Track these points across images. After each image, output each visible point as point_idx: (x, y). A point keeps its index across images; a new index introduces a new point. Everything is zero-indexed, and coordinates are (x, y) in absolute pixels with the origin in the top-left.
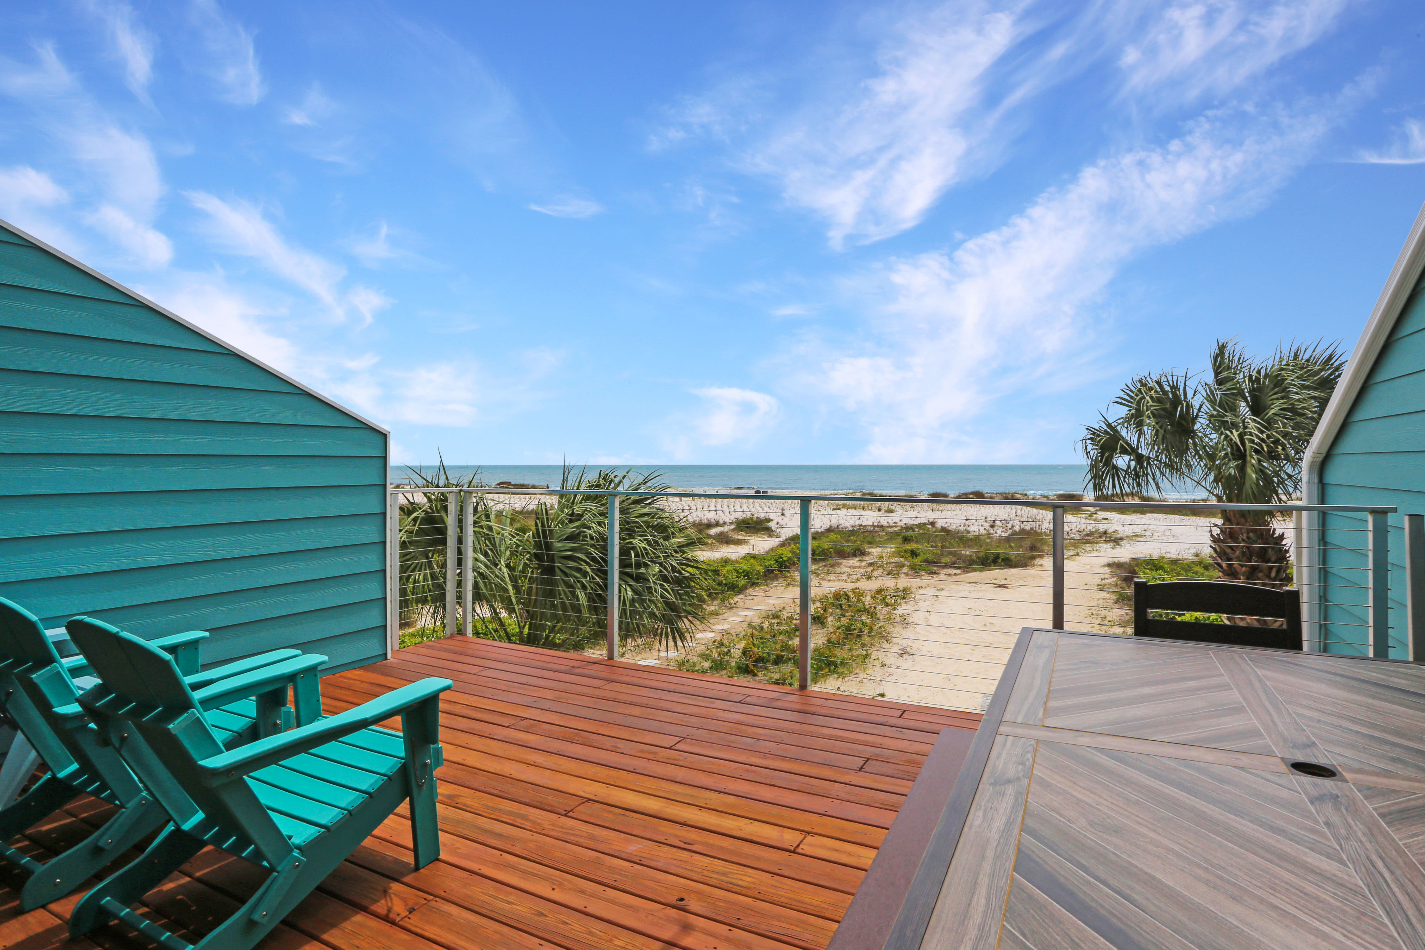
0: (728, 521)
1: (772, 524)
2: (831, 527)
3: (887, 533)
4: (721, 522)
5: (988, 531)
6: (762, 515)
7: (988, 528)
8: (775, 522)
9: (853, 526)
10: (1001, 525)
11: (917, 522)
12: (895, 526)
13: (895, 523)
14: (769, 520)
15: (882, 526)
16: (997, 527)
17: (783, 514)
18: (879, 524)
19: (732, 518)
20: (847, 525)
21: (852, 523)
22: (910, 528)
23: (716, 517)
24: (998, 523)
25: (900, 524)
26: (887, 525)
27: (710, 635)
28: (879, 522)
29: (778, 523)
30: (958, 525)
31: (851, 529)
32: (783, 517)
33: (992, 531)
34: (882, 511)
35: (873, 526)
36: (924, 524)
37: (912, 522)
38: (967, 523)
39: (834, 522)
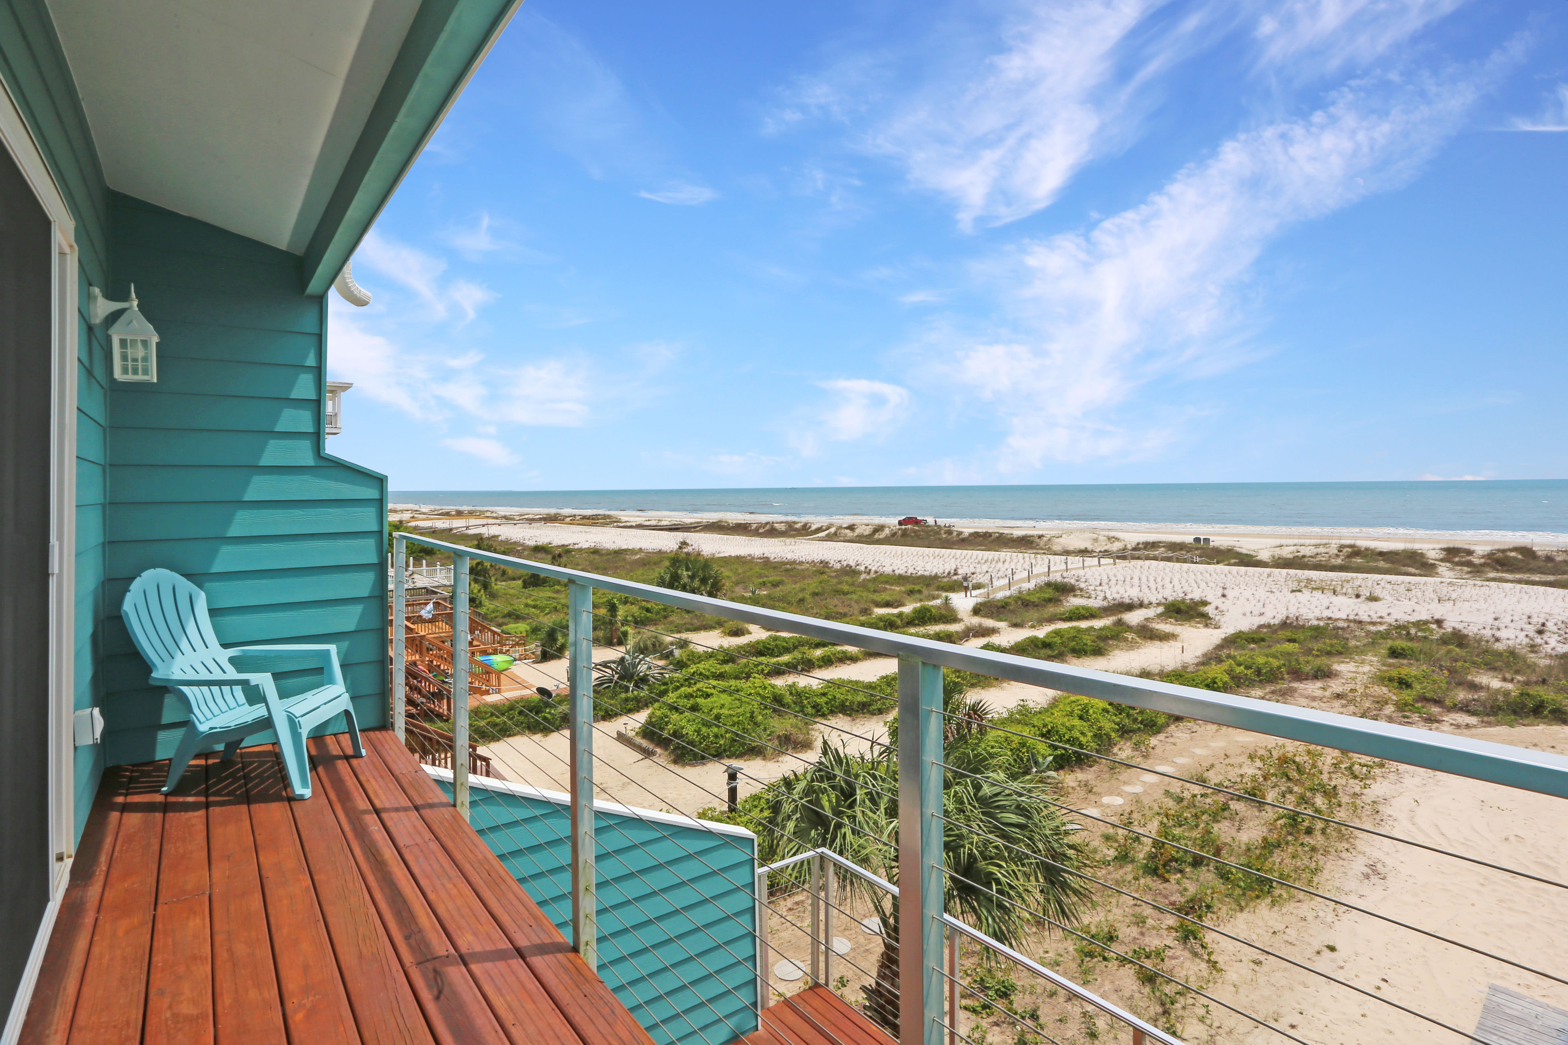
0: (1154, 601)
1: (1209, 610)
2: (1287, 618)
3: (1368, 633)
4: (1146, 602)
5: (1532, 639)
6: (1196, 595)
7: (1532, 634)
8: (1213, 606)
9: (1318, 619)
10: (1556, 630)
11: (1414, 618)
12: (1381, 623)
13: (1381, 617)
14: (1205, 603)
15: (1360, 622)
16: (1548, 634)
17: (1224, 596)
18: (1357, 618)
19: (1160, 597)
20: (1311, 616)
21: (1317, 613)
22: (1401, 628)
23: (1141, 595)
24: (1550, 625)
25: (1389, 620)
26: (1369, 620)
27: (1119, 801)
28: (1357, 615)
29: (1217, 608)
30: (1481, 627)
31: (1315, 623)
32: (1224, 599)
33: (1538, 641)
34: (1363, 598)
35: (1347, 620)
36: (1426, 622)
37: (1408, 618)
38: (1496, 623)
39: (1293, 612)
